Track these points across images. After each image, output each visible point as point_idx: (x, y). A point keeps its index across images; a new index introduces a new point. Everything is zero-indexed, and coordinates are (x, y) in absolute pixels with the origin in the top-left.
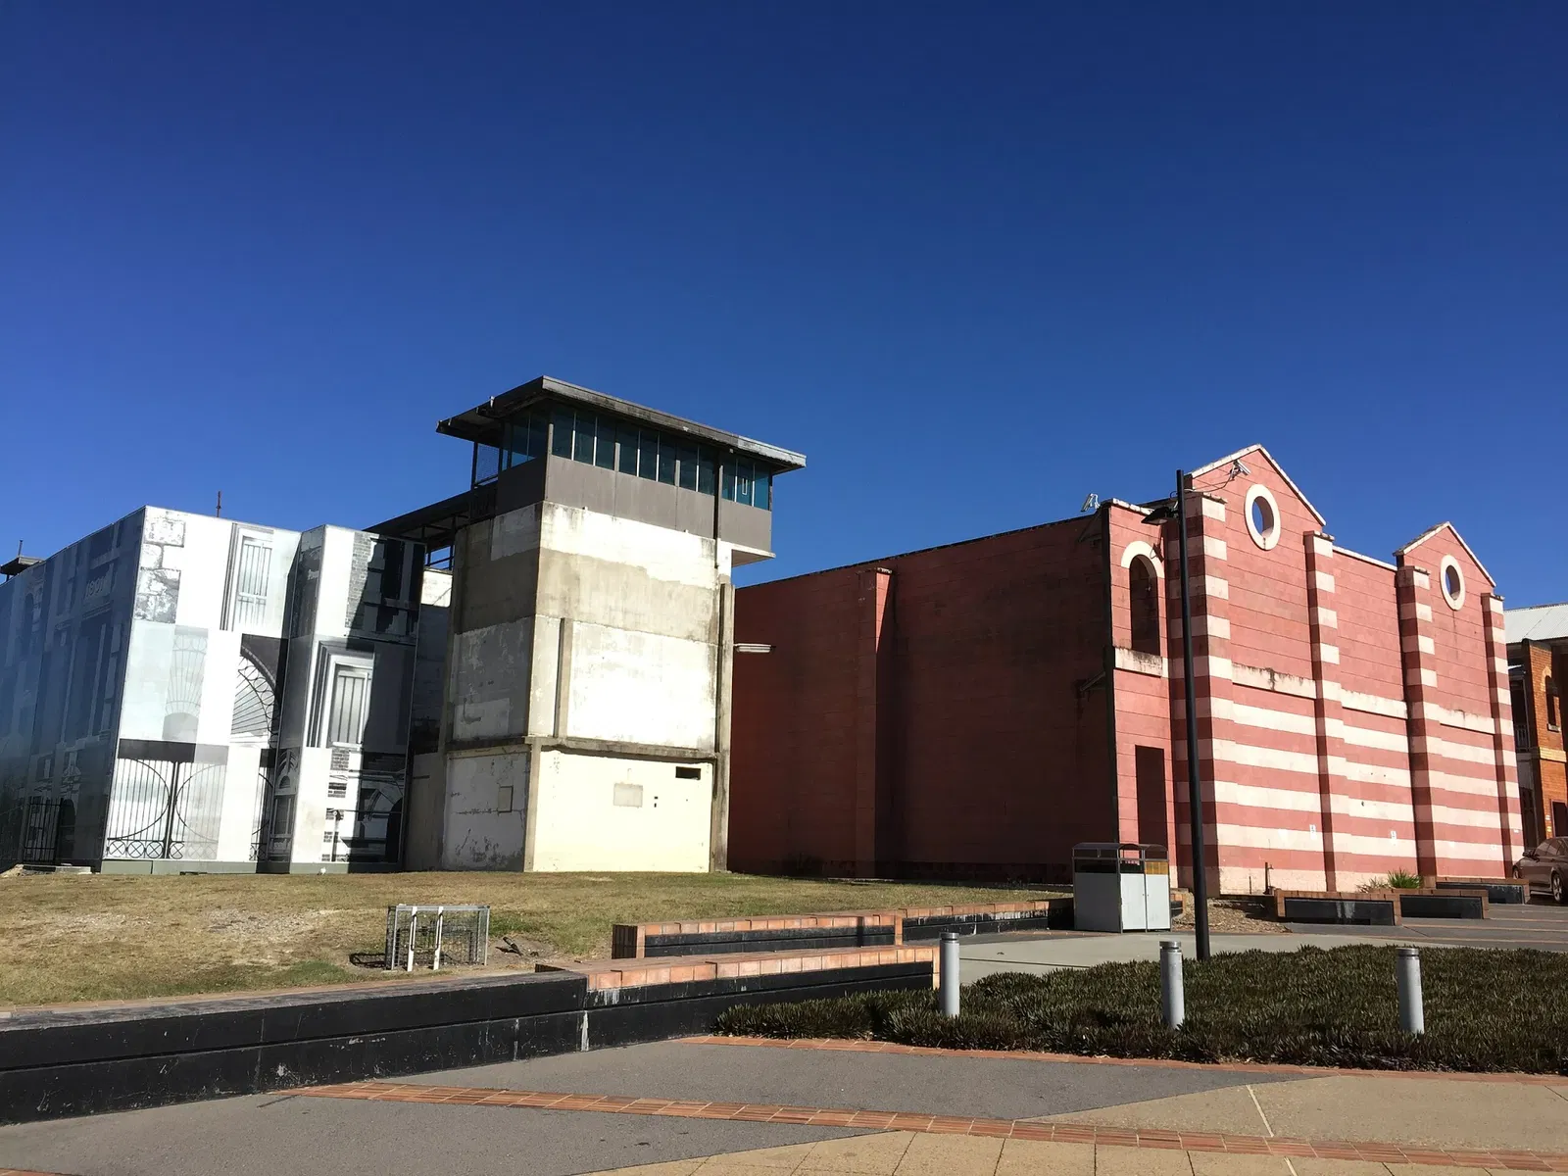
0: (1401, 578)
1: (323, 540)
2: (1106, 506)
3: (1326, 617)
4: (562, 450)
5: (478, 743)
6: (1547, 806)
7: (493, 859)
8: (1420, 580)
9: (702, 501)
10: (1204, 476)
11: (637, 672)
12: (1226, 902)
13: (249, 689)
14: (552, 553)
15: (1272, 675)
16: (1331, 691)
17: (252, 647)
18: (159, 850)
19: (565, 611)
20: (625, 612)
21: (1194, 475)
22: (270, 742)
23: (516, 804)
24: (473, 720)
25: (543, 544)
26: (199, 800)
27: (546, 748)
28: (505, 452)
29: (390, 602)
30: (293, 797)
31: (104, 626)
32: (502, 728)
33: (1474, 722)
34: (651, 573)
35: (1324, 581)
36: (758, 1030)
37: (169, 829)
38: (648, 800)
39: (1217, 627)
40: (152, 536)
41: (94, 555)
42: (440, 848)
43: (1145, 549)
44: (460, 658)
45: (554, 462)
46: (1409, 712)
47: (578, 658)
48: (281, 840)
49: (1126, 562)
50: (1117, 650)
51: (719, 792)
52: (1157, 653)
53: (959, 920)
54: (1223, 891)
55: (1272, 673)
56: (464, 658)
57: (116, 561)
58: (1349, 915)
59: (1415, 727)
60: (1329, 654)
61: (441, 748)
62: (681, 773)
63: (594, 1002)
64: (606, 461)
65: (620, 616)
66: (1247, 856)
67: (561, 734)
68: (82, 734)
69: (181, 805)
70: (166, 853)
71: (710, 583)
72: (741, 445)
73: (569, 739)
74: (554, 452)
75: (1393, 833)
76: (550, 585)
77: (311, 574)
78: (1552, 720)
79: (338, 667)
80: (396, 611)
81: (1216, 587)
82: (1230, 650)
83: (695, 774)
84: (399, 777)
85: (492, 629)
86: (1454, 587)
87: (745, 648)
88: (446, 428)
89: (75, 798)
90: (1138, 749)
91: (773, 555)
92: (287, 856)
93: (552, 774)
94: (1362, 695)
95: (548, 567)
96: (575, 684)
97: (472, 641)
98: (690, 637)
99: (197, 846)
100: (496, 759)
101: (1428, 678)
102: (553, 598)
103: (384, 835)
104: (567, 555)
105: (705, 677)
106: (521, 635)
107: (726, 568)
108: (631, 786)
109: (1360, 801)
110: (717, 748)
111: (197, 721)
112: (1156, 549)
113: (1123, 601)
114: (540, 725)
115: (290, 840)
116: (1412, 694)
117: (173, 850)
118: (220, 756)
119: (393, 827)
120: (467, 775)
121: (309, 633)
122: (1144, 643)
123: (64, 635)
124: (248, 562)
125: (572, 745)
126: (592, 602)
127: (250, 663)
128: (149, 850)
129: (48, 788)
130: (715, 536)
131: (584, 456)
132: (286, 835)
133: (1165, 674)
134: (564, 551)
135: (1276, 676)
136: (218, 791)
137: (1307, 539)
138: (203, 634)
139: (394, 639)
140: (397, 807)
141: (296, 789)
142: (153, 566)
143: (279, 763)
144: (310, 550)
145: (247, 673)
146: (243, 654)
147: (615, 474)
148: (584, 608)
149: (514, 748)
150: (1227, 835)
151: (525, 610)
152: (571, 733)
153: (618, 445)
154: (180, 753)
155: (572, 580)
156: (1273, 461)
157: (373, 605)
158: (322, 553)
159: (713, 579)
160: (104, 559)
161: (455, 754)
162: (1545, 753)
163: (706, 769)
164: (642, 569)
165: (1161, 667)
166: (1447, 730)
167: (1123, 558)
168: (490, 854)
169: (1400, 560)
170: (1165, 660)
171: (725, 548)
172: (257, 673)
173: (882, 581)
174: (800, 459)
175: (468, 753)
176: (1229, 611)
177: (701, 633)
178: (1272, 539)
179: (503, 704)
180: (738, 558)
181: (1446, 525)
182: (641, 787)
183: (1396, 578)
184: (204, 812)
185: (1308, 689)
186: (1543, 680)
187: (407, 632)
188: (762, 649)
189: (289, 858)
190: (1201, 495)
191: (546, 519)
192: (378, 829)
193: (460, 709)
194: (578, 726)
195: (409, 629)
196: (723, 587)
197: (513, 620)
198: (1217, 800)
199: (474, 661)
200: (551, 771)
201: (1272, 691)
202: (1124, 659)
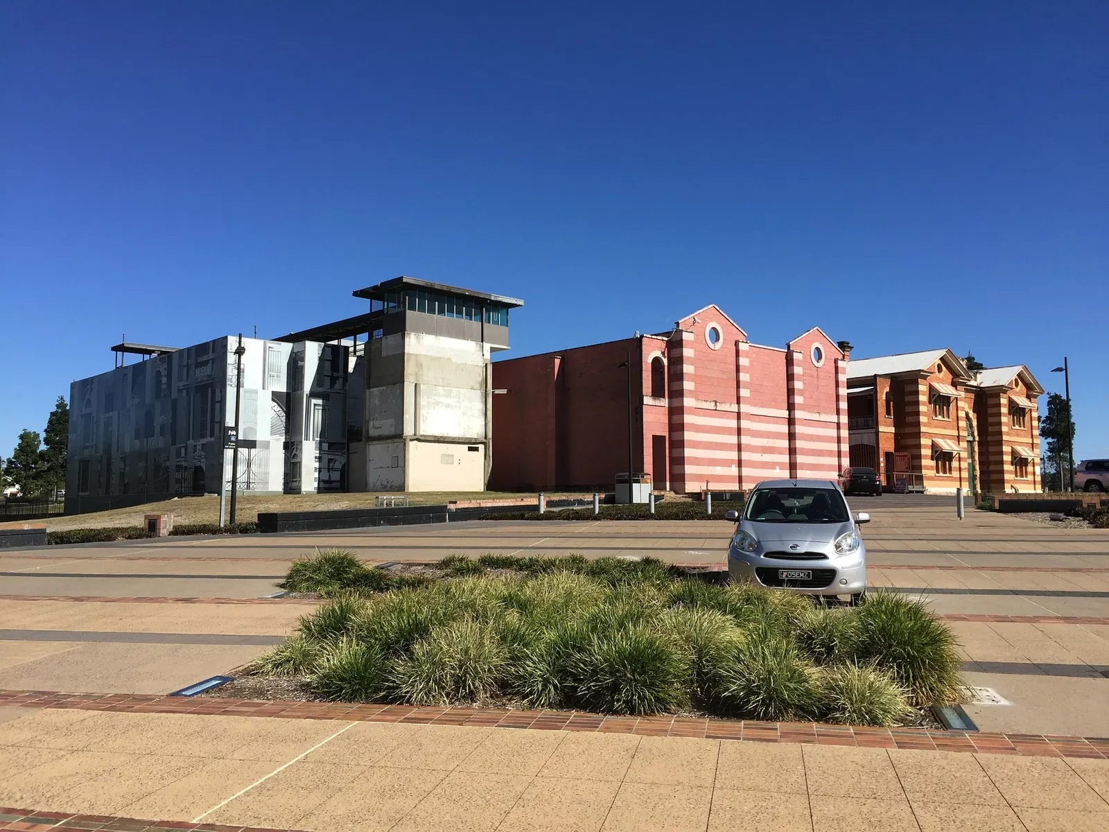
0: (788, 355)
1: (305, 347)
2: (642, 337)
3: (744, 377)
4: (412, 308)
5: (380, 438)
6: (881, 453)
7: (391, 487)
8: (796, 356)
9: (475, 324)
10: (684, 322)
11: (449, 405)
12: (687, 495)
13: (276, 416)
14: (409, 354)
15: (716, 404)
16: (744, 408)
17: (276, 396)
18: (246, 486)
19: (417, 380)
20: (443, 379)
21: (680, 322)
22: (286, 439)
23: (399, 463)
24: (378, 428)
25: (406, 351)
26: (260, 464)
27: (411, 440)
28: (386, 303)
29: (335, 374)
30: (300, 463)
31: (210, 389)
32: (392, 431)
33: (824, 417)
34: (453, 361)
35: (744, 361)
36: (491, 519)
37: (249, 478)
38: (456, 461)
39: (688, 385)
40: (231, 349)
41: (197, 356)
42: (366, 483)
43: (658, 354)
44: (370, 400)
45: (409, 313)
46: (789, 415)
47: (423, 401)
48: (296, 481)
49: (650, 360)
50: (644, 397)
51: (488, 457)
52: (664, 397)
53: (571, 501)
54: (686, 491)
55: (716, 402)
56: (371, 400)
57: (213, 360)
58: (728, 498)
59: (791, 421)
60: (744, 393)
61: (363, 440)
62: (470, 449)
63: (449, 511)
64: (432, 311)
65: (441, 381)
66: (699, 478)
67: (417, 434)
68: (203, 436)
69: (253, 467)
70: (248, 487)
71: (482, 364)
72: (493, 298)
73: (421, 436)
74: (409, 309)
75: (778, 467)
76: (410, 369)
77: (300, 363)
78: (888, 413)
79: (315, 405)
80: (337, 378)
81: (688, 369)
82: (695, 394)
83: (476, 449)
84: (344, 453)
85: (385, 388)
86: (819, 357)
87: (498, 392)
88: (356, 294)
89: (203, 466)
90: (654, 437)
91: (509, 348)
92: (300, 488)
93: (415, 451)
94: (764, 409)
95: (408, 361)
96: (423, 412)
97: (376, 393)
98: (472, 388)
99: (260, 485)
100: (390, 445)
101: (798, 399)
102: (412, 375)
103: (338, 479)
104: (417, 355)
105: (480, 406)
106: (398, 391)
107: (488, 355)
108: (449, 455)
109: (760, 454)
110: (486, 438)
111: (256, 430)
112: (663, 353)
113: (648, 376)
114: (408, 430)
115: (300, 481)
116: (791, 407)
117: (251, 486)
118: (266, 445)
119: (342, 476)
120: (376, 453)
121: (301, 390)
122: (657, 393)
123: (185, 391)
124: (272, 358)
125: (423, 438)
126: (428, 376)
127: (276, 404)
128: (242, 486)
129: (185, 461)
130: (482, 342)
131: (422, 309)
132: (298, 479)
133: (667, 405)
134: (416, 353)
135: (718, 404)
136: (267, 459)
137: (737, 344)
138: (256, 392)
139: (338, 391)
140: (344, 466)
141: (301, 459)
142: (232, 363)
143: (291, 448)
144: (298, 352)
145: (275, 408)
146: (273, 400)
147: (436, 316)
148: (425, 378)
149: (398, 440)
150: (689, 469)
151: (399, 380)
152: (422, 433)
153: (437, 303)
154: (251, 444)
155: (419, 366)
156: (720, 311)
157: (328, 376)
158: (305, 353)
159: (482, 360)
160: (205, 358)
161: (370, 443)
162: (881, 429)
163: (481, 447)
164: (449, 359)
165: (665, 402)
166: (808, 422)
167: (648, 359)
168: (389, 485)
169: (789, 347)
170: (667, 399)
171: (487, 346)
172: (279, 409)
173: (557, 362)
174: (521, 302)
175: (377, 442)
176: (695, 378)
177: (477, 386)
178: (718, 345)
179: (392, 421)
180: (492, 350)
181: (817, 328)
182: (453, 456)
183: (786, 355)
184: (263, 469)
185: (734, 408)
186: (885, 394)
187: (343, 388)
188: (504, 391)
189: (300, 489)
190: (682, 331)
191: (407, 340)
192: (336, 476)
193: (371, 423)
194: (425, 430)
195: (344, 385)
196: (486, 364)
197: (394, 384)
198: (685, 455)
199: (377, 402)
200: (414, 449)
201: (716, 410)
202: (648, 400)
